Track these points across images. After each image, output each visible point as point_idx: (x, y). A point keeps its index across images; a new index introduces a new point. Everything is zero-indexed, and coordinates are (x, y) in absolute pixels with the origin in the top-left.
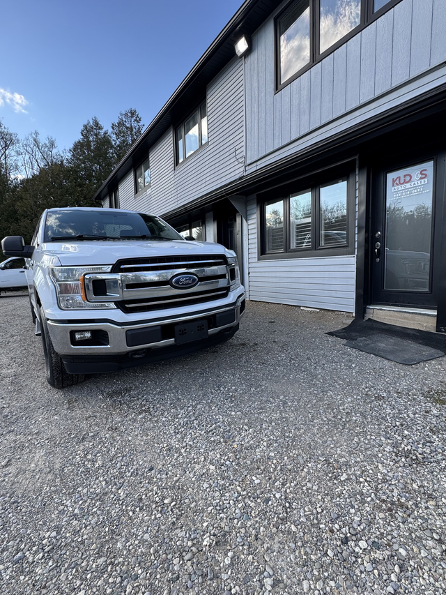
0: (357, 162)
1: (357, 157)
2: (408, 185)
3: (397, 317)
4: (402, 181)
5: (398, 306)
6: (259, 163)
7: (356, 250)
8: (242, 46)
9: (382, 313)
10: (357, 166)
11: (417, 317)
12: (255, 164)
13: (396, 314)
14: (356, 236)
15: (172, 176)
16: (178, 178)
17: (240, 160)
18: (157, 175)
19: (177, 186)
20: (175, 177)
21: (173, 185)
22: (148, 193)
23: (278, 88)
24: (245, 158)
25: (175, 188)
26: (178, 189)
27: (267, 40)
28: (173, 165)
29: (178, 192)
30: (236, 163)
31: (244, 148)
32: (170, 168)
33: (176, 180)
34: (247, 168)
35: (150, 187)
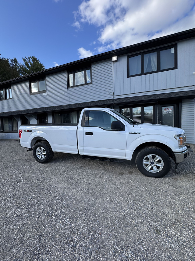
1: (157, 102)
2: (168, 111)
4: (166, 109)
6: (120, 96)
8: (115, 58)
14: (157, 122)
15: (65, 91)
16: (70, 93)
17: (111, 93)
18: (53, 88)
19: (69, 95)
20: (68, 92)
21: (66, 95)
22: (43, 95)
23: (129, 76)
24: (113, 93)
25: (68, 96)
26: (70, 97)
27: (124, 60)
28: (67, 86)
29: (70, 98)
30: (109, 94)
31: (113, 90)
32: (64, 87)
33: (69, 93)
34: (114, 97)
35: (46, 92)
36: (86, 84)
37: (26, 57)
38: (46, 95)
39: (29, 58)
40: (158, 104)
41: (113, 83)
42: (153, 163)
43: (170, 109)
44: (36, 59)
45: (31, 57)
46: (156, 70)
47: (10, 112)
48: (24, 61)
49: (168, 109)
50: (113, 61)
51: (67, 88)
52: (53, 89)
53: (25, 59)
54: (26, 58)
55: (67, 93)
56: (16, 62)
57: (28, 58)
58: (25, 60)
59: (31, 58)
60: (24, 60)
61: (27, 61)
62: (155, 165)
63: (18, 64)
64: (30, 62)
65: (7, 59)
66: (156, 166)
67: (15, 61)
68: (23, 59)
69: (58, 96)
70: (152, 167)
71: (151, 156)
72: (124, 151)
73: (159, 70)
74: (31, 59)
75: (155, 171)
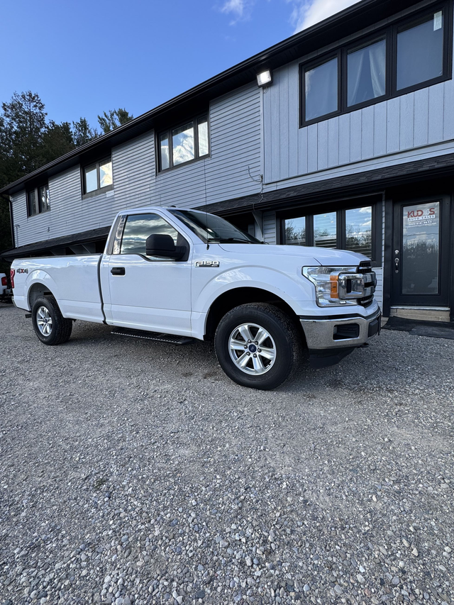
0: (384, 196)
1: (383, 193)
2: (420, 218)
3: (416, 313)
4: (415, 214)
5: (414, 305)
6: (278, 184)
7: (383, 264)
9: (404, 312)
10: (384, 199)
11: (433, 312)
12: (275, 184)
13: (416, 311)
14: (383, 253)
15: (152, 182)
16: (162, 185)
17: (256, 178)
18: (126, 177)
19: (160, 193)
20: (157, 183)
21: (152, 192)
22: (107, 196)
23: (303, 123)
24: (262, 177)
25: (157, 194)
26: (162, 196)
27: (290, 80)
28: (155, 170)
29: (162, 199)
30: (250, 180)
31: (261, 168)
32: (149, 172)
33: (159, 186)
34: (264, 187)
35: (112, 189)
36: (197, 158)
37: (105, 114)
38: (112, 197)
39: (112, 115)
40: (386, 200)
41: (262, 150)
42: (253, 348)
43: (426, 212)
44: (127, 114)
45: (115, 112)
46: (382, 93)
47: (47, 242)
48: (102, 123)
49: (420, 213)
50: (260, 87)
51: (155, 173)
52: (127, 180)
53: (104, 117)
54: (106, 116)
55: (154, 188)
56: (86, 129)
57: (109, 115)
58: (104, 119)
59: (117, 115)
60: (102, 121)
61: (107, 121)
62: (258, 353)
63: (89, 132)
64: (113, 124)
65: (67, 123)
66: (260, 356)
67: (83, 125)
68: (99, 118)
69: (137, 196)
70: (251, 359)
71: (247, 328)
72: (186, 315)
73: (392, 91)
74: (115, 116)
75: (256, 371)
